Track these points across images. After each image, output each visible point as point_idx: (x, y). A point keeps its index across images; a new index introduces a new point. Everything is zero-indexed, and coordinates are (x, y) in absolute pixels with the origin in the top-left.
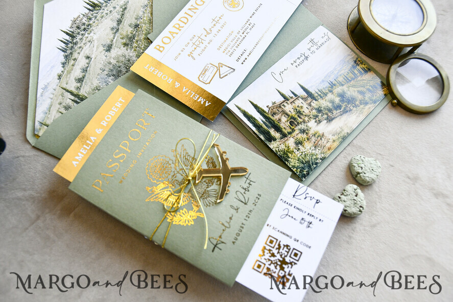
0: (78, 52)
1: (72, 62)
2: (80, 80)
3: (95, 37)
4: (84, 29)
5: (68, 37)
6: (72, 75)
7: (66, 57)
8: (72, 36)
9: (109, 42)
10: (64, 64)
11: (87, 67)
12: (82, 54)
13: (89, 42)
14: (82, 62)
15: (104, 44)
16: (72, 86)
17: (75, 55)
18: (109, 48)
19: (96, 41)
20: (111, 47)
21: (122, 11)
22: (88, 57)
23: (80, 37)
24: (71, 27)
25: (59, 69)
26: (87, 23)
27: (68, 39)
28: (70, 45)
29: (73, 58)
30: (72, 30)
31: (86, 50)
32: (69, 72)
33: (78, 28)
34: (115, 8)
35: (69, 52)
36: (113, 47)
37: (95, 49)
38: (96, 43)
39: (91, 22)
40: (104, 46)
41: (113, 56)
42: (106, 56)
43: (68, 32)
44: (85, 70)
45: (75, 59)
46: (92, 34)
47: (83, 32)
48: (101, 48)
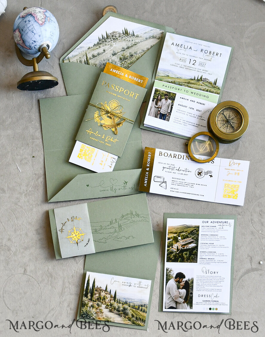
0: (103, 45)
1: (98, 47)
2: (94, 56)
3: (114, 45)
5: (105, 36)
6: (93, 52)
7: (98, 43)
8: (108, 37)
9: (116, 52)
10: (95, 45)
11: (101, 54)
12: (104, 47)
13: (111, 45)
14: (101, 50)
15: (114, 51)
16: (90, 56)
17: (101, 46)
18: (114, 54)
19: (113, 47)
20: (115, 55)
21: (134, 45)
22: (104, 51)
23: (110, 40)
24: (110, 34)
25: (91, 45)
26: (117, 37)
27: (105, 37)
28: (103, 40)
29: (100, 46)
31: (106, 48)
32: (93, 50)
33: (112, 36)
34: (132, 40)
35: (101, 42)
36: (116, 55)
37: (110, 50)
38: (112, 48)
39: (119, 38)
40: (114, 52)
41: (112, 59)
42: (110, 56)
43: (108, 34)
44: (99, 54)
45: (100, 47)
46: (114, 43)
47: (112, 39)
48: (112, 52)
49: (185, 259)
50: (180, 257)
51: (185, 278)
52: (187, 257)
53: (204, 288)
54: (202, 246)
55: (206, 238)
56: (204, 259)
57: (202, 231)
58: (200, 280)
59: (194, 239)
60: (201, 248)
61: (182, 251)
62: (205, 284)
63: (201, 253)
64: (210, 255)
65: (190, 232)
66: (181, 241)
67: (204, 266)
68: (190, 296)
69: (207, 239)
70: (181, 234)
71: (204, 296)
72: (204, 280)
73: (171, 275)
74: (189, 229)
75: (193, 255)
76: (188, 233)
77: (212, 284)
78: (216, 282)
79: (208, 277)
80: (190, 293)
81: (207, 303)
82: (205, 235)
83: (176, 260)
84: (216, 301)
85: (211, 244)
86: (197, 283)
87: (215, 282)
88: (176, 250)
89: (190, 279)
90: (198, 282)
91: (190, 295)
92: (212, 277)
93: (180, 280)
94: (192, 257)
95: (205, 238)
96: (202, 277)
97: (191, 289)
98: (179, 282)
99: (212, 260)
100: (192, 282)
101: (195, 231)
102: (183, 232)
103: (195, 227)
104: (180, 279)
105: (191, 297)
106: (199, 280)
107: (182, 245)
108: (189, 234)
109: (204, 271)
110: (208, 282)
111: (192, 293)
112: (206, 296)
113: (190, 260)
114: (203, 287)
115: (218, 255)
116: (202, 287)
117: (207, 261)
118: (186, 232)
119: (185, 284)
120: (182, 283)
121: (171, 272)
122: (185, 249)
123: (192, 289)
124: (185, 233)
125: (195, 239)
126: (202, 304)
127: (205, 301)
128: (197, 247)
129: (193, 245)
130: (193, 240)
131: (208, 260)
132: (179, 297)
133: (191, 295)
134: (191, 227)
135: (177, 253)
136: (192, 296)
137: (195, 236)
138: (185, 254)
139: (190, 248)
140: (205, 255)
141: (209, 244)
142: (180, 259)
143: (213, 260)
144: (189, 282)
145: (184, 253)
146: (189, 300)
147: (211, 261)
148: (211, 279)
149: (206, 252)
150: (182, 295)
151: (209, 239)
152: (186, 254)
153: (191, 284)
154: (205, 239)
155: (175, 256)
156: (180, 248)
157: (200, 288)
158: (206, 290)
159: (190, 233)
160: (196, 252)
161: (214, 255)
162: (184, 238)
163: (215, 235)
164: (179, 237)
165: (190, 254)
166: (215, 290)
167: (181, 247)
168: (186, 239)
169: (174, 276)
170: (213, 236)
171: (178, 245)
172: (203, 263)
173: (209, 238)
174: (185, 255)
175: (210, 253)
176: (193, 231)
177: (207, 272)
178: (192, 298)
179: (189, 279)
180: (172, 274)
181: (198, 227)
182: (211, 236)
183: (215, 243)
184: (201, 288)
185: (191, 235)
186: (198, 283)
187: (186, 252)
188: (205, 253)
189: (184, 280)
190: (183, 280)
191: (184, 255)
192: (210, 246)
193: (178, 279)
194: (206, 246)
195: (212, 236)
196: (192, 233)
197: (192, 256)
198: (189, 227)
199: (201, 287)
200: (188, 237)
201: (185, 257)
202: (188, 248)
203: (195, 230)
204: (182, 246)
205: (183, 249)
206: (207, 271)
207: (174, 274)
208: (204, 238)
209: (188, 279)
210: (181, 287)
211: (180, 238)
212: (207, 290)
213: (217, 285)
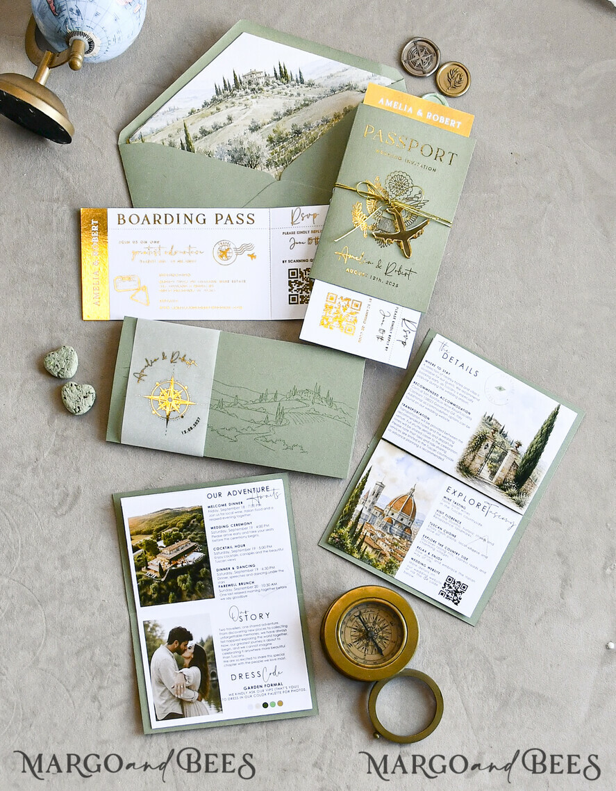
4: (253, 90)
8: (238, 84)
21: (302, 105)
24: (244, 76)
26: (261, 85)
27: (231, 85)
28: (227, 92)
30: (242, 80)
33: (250, 83)
34: (299, 94)
35: (221, 97)
39: (265, 89)
43: (238, 78)
47: (249, 91)
49: (185, 594)
50: (170, 589)
51: (192, 639)
52: (187, 588)
53: (242, 658)
54: (219, 555)
55: (225, 533)
56: (228, 588)
57: (211, 518)
58: (228, 639)
59: (197, 541)
60: (217, 560)
61: (173, 574)
62: (242, 646)
63: (220, 572)
64: (242, 574)
65: (182, 525)
66: (166, 551)
67: (232, 602)
68: (213, 681)
69: (226, 537)
70: (163, 533)
71: (244, 676)
72: (238, 638)
73: (157, 638)
74: (178, 518)
75: (202, 579)
76: (178, 527)
77: (261, 643)
78: (268, 638)
79: (246, 629)
80: (209, 674)
81: (256, 693)
82: (220, 527)
83: (164, 599)
84: (275, 685)
85: (239, 546)
86: (224, 648)
87: (266, 639)
88: (158, 575)
89: (204, 640)
90: (224, 644)
91: (210, 679)
92: (256, 628)
93: (182, 646)
94: (200, 586)
95: (223, 534)
96: (232, 631)
97: (210, 663)
98: (179, 651)
99: (249, 585)
100: (212, 647)
101: (194, 522)
102: (165, 527)
103: (192, 511)
104: (180, 644)
105: (215, 682)
106: (226, 640)
107: (170, 561)
108: (181, 531)
109: (236, 616)
110: (251, 641)
111: (215, 674)
112: (251, 676)
113: (197, 594)
114: (238, 654)
115: (260, 571)
116: (236, 654)
117: (238, 591)
118: (174, 526)
119: (194, 653)
120: (188, 653)
121: (157, 629)
122: (180, 569)
123: (214, 664)
124: (171, 530)
125: (198, 539)
126: (244, 695)
127: (249, 688)
128: (206, 560)
129: (195, 557)
130: (193, 544)
131: (238, 586)
132: (185, 688)
133: (214, 679)
134: (183, 513)
135: (163, 580)
136: (217, 680)
137: (197, 534)
138: (180, 580)
139: (191, 563)
140: (229, 576)
141: (235, 549)
142: (171, 594)
143: (252, 585)
144: (204, 648)
145: (179, 578)
146: (211, 691)
147: (247, 590)
148: (255, 632)
149: (231, 568)
150: (191, 681)
151: (233, 536)
152: (184, 581)
153: (208, 652)
154: (223, 538)
155: (158, 590)
156: (167, 567)
157: (233, 659)
158: (248, 661)
159: (184, 527)
160: (206, 572)
161: (250, 573)
162: (172, 543)
163: (246, 524)
164: (158, 540)
165: (195, 579)
166: (269, 658)
167: (169, 566)
168: (176, 545)
169: (166, 637)
170: (241, 527)
171: (159, 561)
172: (230, 596)
173: (232, 533)
174: (183, 583)
175: (240, 569)
176: (189, 521)
177: (244, 618)
178: (216, 685)
179: (202, 641)
180: (159, 635)
181: (200, 510)
182: (234, 528)
183: (250, 543)
184: (235, 659)
185: (185, 532)
186: (227, 648)
187: (182, 576)
188: (228, 571)
189: (191, 644)
190: (188, 646)
191: (179, 584)
192: (238, 553)
193: (175, 645)
194: (228, 554)
195: (238, 527)
196: (187, 526)
197: (200, 582)
198: (176, 513)
199: (233, 655)
200: (180, 539)
201: (183, 587)
202: (186, 564)
203: (194, 517)
204: (170, 563)
205: (174, 568)
206: (243, 615)
207: (164, 633)
208: (220, 534)
209: (199, 641)
210: (187, 662)
211: (161, 543)
212: (250, 661)
213: (271, 644)
